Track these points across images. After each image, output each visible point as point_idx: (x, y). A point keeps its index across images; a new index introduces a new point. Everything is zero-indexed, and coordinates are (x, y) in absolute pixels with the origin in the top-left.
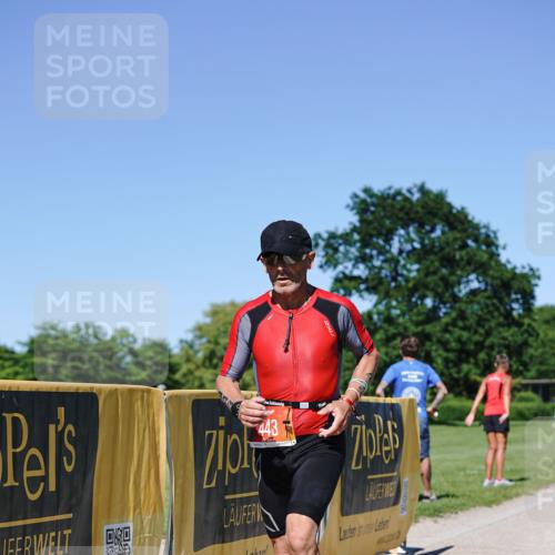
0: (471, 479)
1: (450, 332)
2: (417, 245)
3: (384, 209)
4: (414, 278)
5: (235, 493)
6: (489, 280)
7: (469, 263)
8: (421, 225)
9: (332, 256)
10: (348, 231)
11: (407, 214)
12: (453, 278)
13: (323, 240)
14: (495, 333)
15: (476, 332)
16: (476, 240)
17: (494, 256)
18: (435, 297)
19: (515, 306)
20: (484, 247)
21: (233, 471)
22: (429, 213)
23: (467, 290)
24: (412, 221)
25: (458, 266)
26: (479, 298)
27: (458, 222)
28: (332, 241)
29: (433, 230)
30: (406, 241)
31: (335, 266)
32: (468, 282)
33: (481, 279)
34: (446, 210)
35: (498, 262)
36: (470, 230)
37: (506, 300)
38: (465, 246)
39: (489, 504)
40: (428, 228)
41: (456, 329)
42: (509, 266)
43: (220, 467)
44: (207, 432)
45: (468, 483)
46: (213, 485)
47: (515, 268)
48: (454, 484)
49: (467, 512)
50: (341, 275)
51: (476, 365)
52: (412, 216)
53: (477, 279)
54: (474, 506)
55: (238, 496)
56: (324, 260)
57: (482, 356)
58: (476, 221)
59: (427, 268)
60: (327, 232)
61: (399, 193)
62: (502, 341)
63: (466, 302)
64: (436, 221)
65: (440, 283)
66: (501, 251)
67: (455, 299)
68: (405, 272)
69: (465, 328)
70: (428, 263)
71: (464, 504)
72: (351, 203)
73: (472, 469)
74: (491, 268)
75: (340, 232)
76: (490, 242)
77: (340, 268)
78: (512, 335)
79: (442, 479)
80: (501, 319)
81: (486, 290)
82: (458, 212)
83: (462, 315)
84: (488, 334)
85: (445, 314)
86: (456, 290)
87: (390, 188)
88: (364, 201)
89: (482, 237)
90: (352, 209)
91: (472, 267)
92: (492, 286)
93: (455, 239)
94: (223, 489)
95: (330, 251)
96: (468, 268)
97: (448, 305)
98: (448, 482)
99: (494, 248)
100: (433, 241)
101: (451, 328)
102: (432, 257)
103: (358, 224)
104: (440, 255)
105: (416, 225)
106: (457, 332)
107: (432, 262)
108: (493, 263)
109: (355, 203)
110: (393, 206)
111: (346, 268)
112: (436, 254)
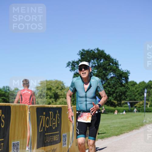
0: (112, 128)
1: (106, 88)
2: (96, 65)
3: (88, 55)
4: (96, 74)
5: (48, 133)
6: (116, 74)
7: (111, 69)
8: (98, 59)
9: (73, 68)
10: (78, 61)
11: (94, 56)
12: (106, 74)
13: (71, 63)
14: (118, 89)
15: (113, 88)
16: (113, 63)
17: (117, 67)
18: (101, 79)
19: (123, 81)
20: (115, 65)
21: (47, 127)
22: (100, 56)
23: (110, 77)
24: (95, 58)
25: (108, 70)
26: (114, 79)
27: (107, 58)
28: (74, 64)
29: (101, 60)
30: (94, 64)
31: (74, 70)
32: (110, 75)
33: (114, 74)
34: (104, 55)
35: (119, 69)
36: (111, 60)
37: (121, 80)
38: (110, 65)
39: (117, 135)
40: (100, 60)
41: (107, 88)
42: (122, 70)
43: (44, 126)
44: (40, 116)
45: (111, 129)
46: (42, 131)
47: (123, 71)
48: (107, 130)
49: (111, 138)
50: (76, 73)
51: (113, 97)
52: (95, 57)
53: (113, 74)
54: (113, 136)
55: (49, 134)
56: (71, 69)
57: (114, 95)
58: (113, 58)
59: (99, 71)
60: (72, 61)
61: (91, 50)
62: (120, 91)
63: (110, 80)
64: (102, 58)
65: (103, 75)
66: (119, 66)
67: (107, 79)
68: (93, 72)
69: (110, 87)
70: (100, 69)
71: (110, 135)
72: (79, 53)
73: (112, 126)
74: (117, 71)
75: (75, 61)
76: (116, 64)
77: (76, 71)
78: (123, 89)
79: (104, 129)
80: (120, 85)
81: (115, 77)
82: (107, 55)
83: (109, 84)
84: (116, 89)
85: (104, 83)
86: (107, 77)
87: (89, 49)
88: (82, 53)
89: (114, 62)
90: (79, 55)
91: (112, 71)
92: (117, 75)
93: (107, 63)
94: (44, 132)
95: (73, 66)
96: (110, 71)
97: (105, 81)
98: (105, 129)
99: (117, 65)
100: (101, 63)
101: (106, 87)
102: (101, 68)
103: (80, 59)
104: (103, 67)
105: (96, 59)
106: (108, 88)
107: (101, 69)
108: (117, 70)
109: (80, 53)
110: (90, 54)
111: (77, 71)
112: (102, 67)
